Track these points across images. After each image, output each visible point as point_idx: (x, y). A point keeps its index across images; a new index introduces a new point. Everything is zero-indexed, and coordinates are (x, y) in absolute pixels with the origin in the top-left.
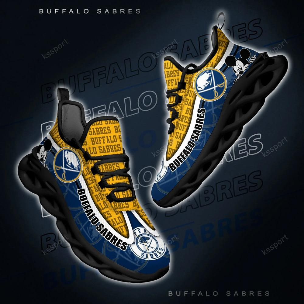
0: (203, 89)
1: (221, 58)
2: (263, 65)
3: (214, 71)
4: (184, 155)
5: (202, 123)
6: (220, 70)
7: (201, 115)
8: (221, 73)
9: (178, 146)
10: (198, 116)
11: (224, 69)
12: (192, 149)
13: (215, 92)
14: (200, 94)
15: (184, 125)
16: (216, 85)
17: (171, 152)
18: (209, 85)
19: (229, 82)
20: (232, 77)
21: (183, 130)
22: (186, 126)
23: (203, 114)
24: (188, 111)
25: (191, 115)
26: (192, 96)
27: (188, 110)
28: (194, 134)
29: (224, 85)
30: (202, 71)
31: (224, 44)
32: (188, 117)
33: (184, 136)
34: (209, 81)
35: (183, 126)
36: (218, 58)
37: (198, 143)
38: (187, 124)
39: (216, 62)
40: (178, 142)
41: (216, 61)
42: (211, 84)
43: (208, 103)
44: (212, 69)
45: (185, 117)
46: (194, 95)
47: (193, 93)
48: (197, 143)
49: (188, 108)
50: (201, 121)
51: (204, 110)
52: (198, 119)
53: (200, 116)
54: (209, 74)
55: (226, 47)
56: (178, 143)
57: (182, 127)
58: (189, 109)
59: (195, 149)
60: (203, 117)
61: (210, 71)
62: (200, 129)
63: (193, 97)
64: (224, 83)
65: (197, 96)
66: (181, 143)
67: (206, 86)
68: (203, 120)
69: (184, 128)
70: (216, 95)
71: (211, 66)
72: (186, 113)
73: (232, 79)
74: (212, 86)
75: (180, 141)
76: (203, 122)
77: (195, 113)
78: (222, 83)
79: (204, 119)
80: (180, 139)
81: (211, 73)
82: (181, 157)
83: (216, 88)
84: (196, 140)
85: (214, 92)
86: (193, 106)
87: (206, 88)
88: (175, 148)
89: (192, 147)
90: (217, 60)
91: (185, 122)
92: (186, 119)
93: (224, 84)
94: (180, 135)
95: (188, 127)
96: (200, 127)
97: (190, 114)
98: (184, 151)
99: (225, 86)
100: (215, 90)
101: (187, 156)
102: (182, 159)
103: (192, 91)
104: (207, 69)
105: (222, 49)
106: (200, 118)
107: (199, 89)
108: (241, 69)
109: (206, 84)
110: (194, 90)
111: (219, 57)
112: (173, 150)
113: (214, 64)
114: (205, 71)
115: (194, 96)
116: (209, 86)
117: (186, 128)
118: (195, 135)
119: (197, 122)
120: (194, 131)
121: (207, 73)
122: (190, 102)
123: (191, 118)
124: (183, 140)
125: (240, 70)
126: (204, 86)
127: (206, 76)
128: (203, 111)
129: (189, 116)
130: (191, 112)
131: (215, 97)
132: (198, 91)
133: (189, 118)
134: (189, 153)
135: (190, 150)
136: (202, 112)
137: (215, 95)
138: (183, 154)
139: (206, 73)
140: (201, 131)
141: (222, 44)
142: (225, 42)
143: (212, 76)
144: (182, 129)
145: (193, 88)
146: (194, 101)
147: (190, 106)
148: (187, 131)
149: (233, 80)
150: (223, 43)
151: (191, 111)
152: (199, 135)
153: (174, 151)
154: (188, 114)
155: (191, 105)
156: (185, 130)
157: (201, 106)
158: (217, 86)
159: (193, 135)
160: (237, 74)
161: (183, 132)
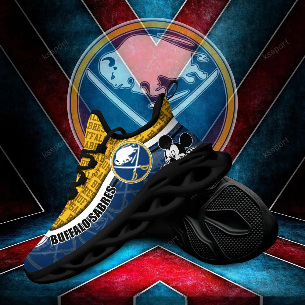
0: (121, 164)
1: (156, 134)
2: (203, 157)
3: (141, 148)
4: (73, 232)
5: (107, 204)
6: (149, 148)
7: (109, 194)
8: (149, 152)
9: (69, 219)
10: (105, 194)
11: (154, 149)
12: (85, 229)
13: (135, 173)
14: (115, 169)
15: (85, 199)
16: (138, 165)
17: (59, 223)
18: (130, 162)
19: (155, 166)
20: (160, 162)
21: (81, 204)
22: (87, 200)
23: (112, 194)
24: (95, 185)
25: (98, 190)
26: (105, 168)
27: (95, 183)
28: (94, 213)
29: (147, 168)
30: (128, 142)
31: (165, 119)
32: (92, 191)
33: (81, 211)
34: (132, 158)
35: (83, 199)
36: (152, 133)
37: (95, 225)
38: (88, 199)
39: (147, 137)
40: (71, 215)
41: (148, 135)
42: (132, 162)
43: (122, 184)
44: (140, 144)
45: (89, 190)
46: (108, 167)
47: (108, 165)
48: (93, 225)
49: (95, 181)
50: (106, 201)
51: (114, 189)
52: (103, 198)
53: (108, 196)
54: (134, 148)
55: (166, 124)
56: (71, 217)
57: (81, 199)
58: (97, 182)
59: (89, 231)
60: (111, 198)
61: (136, 146)
62: (103, 210)
63: (106, 170)
64: (148, 165)
65: (112, 170)
66: (75, 218)
67: (126, 162)
68: (109, 201)
69: (83, 202)
70: (135, 177)
71: (140, 141)
72: (91, 186)
73: (159, 164)
74: (134, 164)
75: (74, 214)
76: (109, 203)
77: (103, 189)
78: (146, 164)
79: (111, 200)
80: (75, 213)
81: (136, 148)
82: (68, 233)
83: (137, 169)
84: (93, 220)
85: (133, 173)
86: (103, 181)
87: (125, 165)
88: (65, 221)
89: (87, 227)
90: (150, 135)
91: (87, 195)
92: (89, 193)
93: (149, 167)
94: (76, 209)
95: (89, 203)
96: (104, 208)
97: (96, 189)
98: (75, 227)
99: (149, 170)
100: (135, 170)
101: (77, 234)
102: (70, 236)
103: (107, 163)
104: (134, 142)
105: (160, 124)
106: (107, 198)
107: (116, 163)
108: (174, 156)
109: (127, 160)
110: (110, 162)
111: (154, 132)
112: (62, 221)
113: (144, 139)
114: (131, 144)
115: (108, 169)
116: (129, 164)
117: (85, 203)
118: (94, 215)
119: (102, 200)
120: (95, 210)
121: (133, 147)
122: (101, 175)
123: (96, 194)
124: (78, 215)
125: (172, 156)
126: (124, 161)
127: (130, 150)
128: (113, 191)
129: (94, 190)
130: (98, 187)
131: (132, 179)
132: (114, 165)
133: (94, 193)
134: (80, 232)
135: (83, 230)
136: (111, 192)
137: (133, 177)
138: (73, 230)
139: (130, 147)
140: (103, 213)
141: (163, 117)
142: (167, 116)
143: (137, 152)
144: (81, 202)
145: (109, 159)
146: (106, 176)
147: (99, 179)
148: (86, 207)
149: (159, 166)
150: (165, 117)
151: (99, 185)
152: (99, 216)
153: (62, 223)
154: (93, 187)
155: (101, 178)
156: (84, 204)
157: (112, 184)
158: (139, 167)
159: (92, 214)
160: (167, 160)
161: (81, 207)
